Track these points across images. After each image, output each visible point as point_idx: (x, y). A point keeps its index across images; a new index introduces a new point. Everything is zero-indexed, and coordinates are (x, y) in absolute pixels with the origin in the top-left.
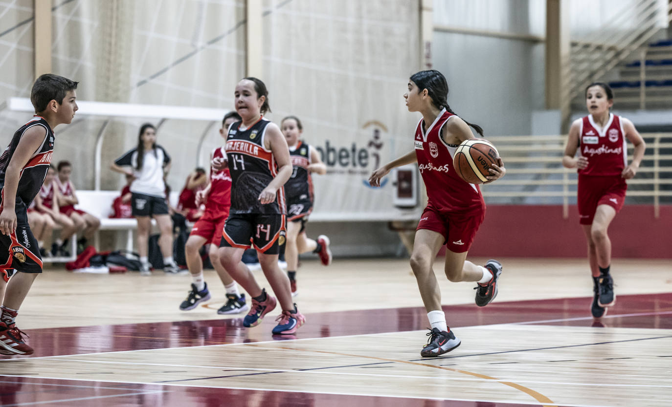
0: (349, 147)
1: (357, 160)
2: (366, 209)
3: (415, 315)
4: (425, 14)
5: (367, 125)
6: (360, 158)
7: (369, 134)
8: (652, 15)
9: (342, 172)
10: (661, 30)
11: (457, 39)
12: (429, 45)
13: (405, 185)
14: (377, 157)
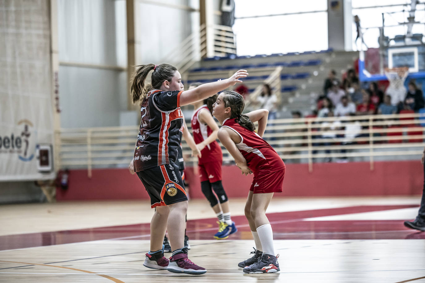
0: (9, 136)
1: (14, 144)
2: (21, 173)
3: (52, 236)
4: (54, 55)
5: (20, 123)
6: (16, 143)
7: (22, 128)
8: (190, 54)
9: (6, 152)
10: (196, 62)
11: (74, 70)
12: (56, 74)
13: (44, 158)
14: (27, 142)
